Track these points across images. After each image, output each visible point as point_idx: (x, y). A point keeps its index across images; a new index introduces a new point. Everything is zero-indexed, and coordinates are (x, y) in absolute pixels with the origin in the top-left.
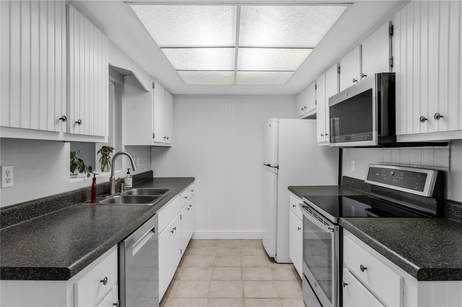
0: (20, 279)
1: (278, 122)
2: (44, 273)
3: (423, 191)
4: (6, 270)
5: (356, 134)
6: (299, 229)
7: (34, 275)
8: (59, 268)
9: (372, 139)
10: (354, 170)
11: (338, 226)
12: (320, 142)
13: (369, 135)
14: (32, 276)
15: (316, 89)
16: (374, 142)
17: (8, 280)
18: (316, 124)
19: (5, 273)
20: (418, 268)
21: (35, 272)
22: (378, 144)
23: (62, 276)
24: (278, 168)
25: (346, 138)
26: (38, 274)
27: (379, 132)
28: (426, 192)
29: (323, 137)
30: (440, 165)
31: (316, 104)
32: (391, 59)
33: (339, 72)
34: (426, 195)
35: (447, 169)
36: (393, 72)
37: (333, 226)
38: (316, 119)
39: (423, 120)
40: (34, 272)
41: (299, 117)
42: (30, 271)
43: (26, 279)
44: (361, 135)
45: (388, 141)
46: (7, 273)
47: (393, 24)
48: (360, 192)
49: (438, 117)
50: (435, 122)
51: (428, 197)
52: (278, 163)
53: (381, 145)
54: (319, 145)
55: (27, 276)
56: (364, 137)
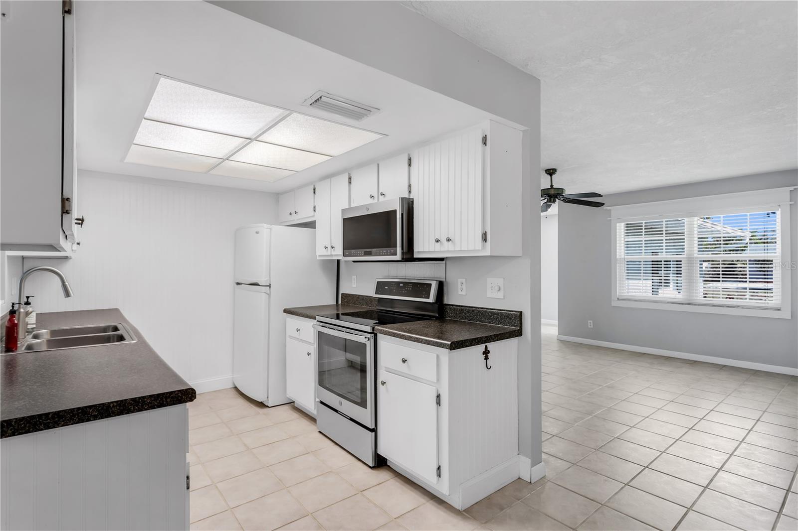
0: (132, 412)
1: (271, 229)
2: (164, 399)
3: (429, 298)
4: (112, 405)
5: (377, 249)
6: (309, 354)
7: (151, 403)
8: (183, 390)
9: (396, 255)
10: (355, 286)
11: (373, 335)
12: (320, 256)
13: (392, 251)
14: (149, 405)
15: (314, 193)
16: (398, 257)
17: (115, 416)
18: (315, 234)
19: (111, 409)
20: (449, 343)
21: (153, 400)
22: (402, 258)
23: (187, 398)
24: (270, 287)
25: (365, 252)
26: (156, 401)
27: (402, 249)
28: (431, 299)
29: (327, 250)
30: (438, 277)
31: (315, 211)
32: (410, 186)
33: (350, 183)
34: (432, 302)
35: (443, 280)
36: (411, 197)
37: (369, 335)
38: (315, 228)
39: (437, 241)
40: (151, 400)
41: (280, 223)
42: (146, 400)
43: (140, 410)
44: (384, 250)
45: (408, 256)
46: (113, 409)
47: (411, 156)
48: (365, 308)
49: (449, 240)
50: (446, 243)
51: (433, 303)
52: (270, 281)
53: (404, 260)
54: (318, 258)
55: (142, 406)
56: (387, 252)
